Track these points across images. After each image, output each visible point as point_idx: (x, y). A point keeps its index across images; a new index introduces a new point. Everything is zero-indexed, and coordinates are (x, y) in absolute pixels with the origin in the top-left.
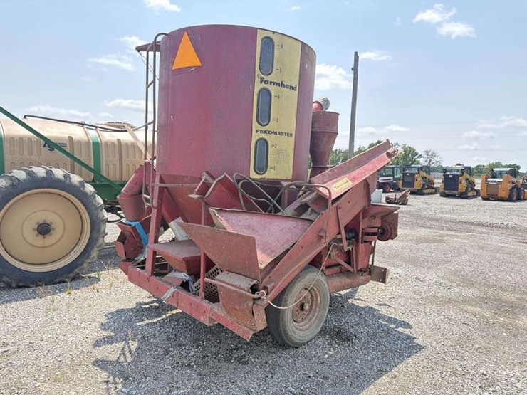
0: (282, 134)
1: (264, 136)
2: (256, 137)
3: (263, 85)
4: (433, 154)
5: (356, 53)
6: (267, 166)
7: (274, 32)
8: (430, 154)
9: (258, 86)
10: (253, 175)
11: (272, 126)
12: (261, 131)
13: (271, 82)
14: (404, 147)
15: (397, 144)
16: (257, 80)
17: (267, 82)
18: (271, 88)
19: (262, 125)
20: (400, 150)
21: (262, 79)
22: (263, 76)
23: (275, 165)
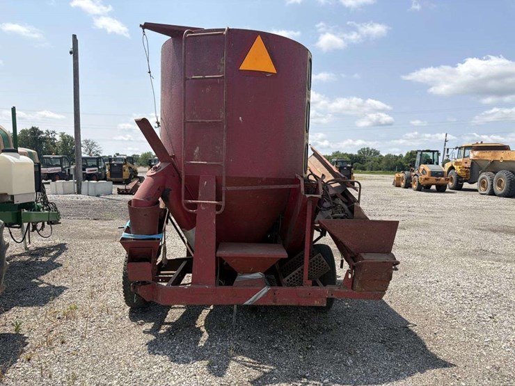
4: (93, 144)
5: (74, 36)
8: (90, 143)
9: (307, 99)
14: (62, 135)
15: (54, 132)
16: (307, 94)
20: (58, 138)
22: (308, 90)
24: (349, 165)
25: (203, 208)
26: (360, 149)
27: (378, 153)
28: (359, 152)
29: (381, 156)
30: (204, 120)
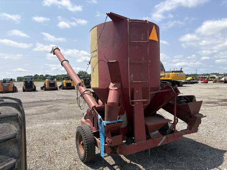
24: (88, 79)
25: (137, 103)
26: (79, 72)
27: (87, 73)
28: (79, 73)
29: (88, 74)
30: (139, 62)
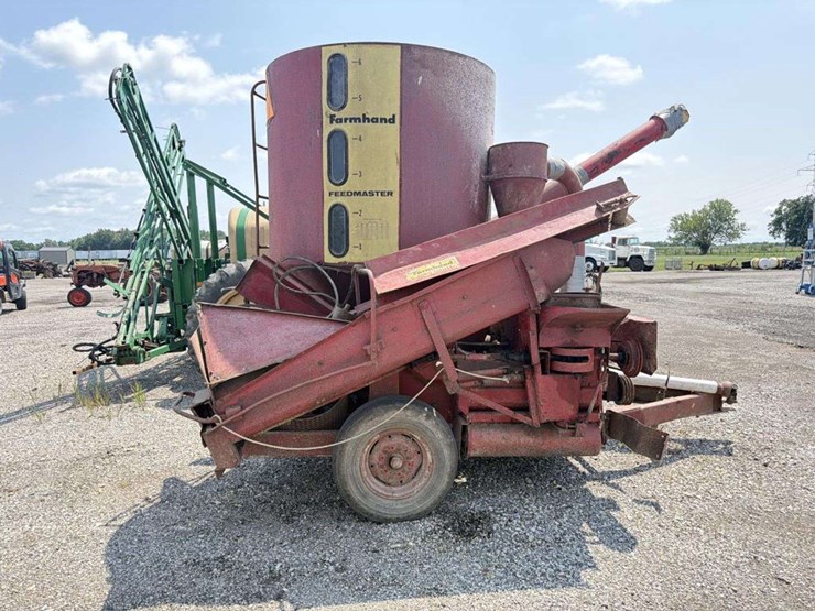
0: (372, 194)
1: (340, 200)
2: (329, 202)
3: (336, 126)
6: (348, 245)
7: (345, 45)
9: (328, 129)
10: (329, 258)
11: (353, 183)
12: (336, 194)
13: (346, 120)
16: (326, 120)
17: (340, 121)
18: (347, 128)
19: (336, 185)
21: (332, 117)
22: (333, 113)
23: (361, 242)
